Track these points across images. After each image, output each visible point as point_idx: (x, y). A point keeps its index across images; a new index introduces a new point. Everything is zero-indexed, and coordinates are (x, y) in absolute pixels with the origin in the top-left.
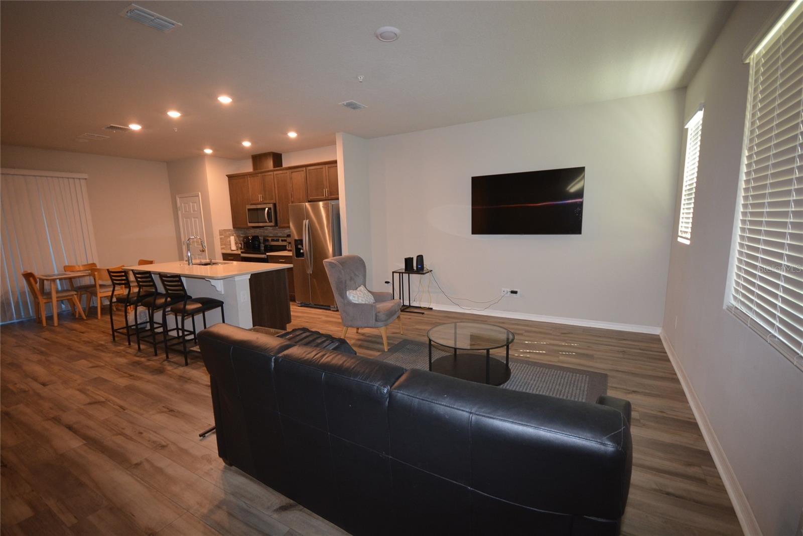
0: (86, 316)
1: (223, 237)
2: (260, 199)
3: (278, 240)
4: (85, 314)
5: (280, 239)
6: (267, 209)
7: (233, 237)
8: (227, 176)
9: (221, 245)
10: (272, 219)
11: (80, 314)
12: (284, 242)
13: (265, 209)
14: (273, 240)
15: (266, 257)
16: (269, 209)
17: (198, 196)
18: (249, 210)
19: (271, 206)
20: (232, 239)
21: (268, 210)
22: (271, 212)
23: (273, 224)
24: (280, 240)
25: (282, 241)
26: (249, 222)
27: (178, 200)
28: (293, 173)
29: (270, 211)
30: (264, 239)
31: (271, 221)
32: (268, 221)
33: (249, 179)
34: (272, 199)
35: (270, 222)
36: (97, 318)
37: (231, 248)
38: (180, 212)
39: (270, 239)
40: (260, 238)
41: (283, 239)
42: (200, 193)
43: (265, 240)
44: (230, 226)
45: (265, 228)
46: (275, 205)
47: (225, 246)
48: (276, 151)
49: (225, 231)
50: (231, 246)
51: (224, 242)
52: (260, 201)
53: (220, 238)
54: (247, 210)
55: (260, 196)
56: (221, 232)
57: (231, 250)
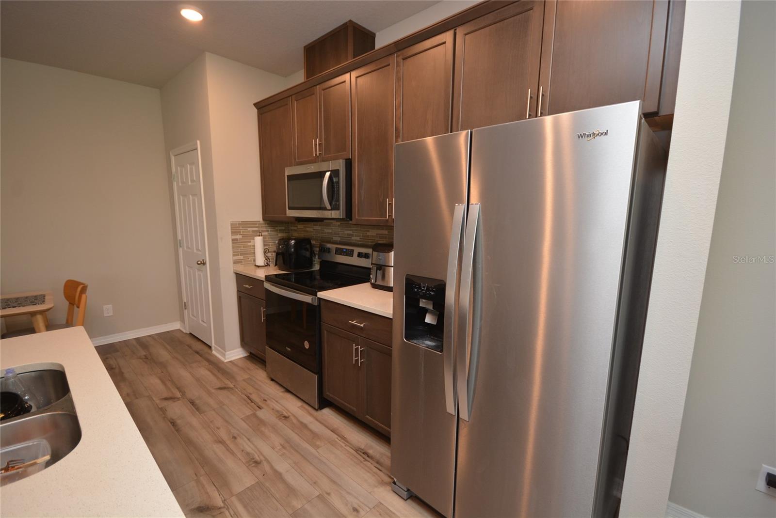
1: (239, 237)
2: (316, 151)
3: (350, 253)
5: (357, 250)
6: (328, 174)
7: (261, 238)
8: (255, 105)
9: (234, 255)
10: (338, 200)
12: (364, 259)
13: (321, 175)
14: (339, 252)
15: (316, 303)
16: (335, 173)
17: (196, 149)
18: (291, 178)
19: (340, 165)
20: (258, 241)
21: (330, 177)
22: (338, 182)
23: (340, 214)
24: (355, 254)
25: (360, 255)
26: (289, 208)
28: (405, 62)
29: (335, 180)
30: (320, 246)
31: (335, 208)
32: (329, 207)
33: (295, 103)
34: (345, 150)
35: (333, 209)
38: (175, 184)
39: (333, 247)
40: (313, 242)
41: (364, 250)
42: (199, 144)
43: (324, 250)
44: (256, 214)
45: (325, 221)
46: (349, 164)
47: (242, 257)
48: (350, 21)
49: (246, 224)
50: (255, 256)
51: (242, 249)
52: (316, 154)
53: (233, 240)
54: (286, 177)
55: (316, 141)
56: (236, 228)
57: (255, 265)
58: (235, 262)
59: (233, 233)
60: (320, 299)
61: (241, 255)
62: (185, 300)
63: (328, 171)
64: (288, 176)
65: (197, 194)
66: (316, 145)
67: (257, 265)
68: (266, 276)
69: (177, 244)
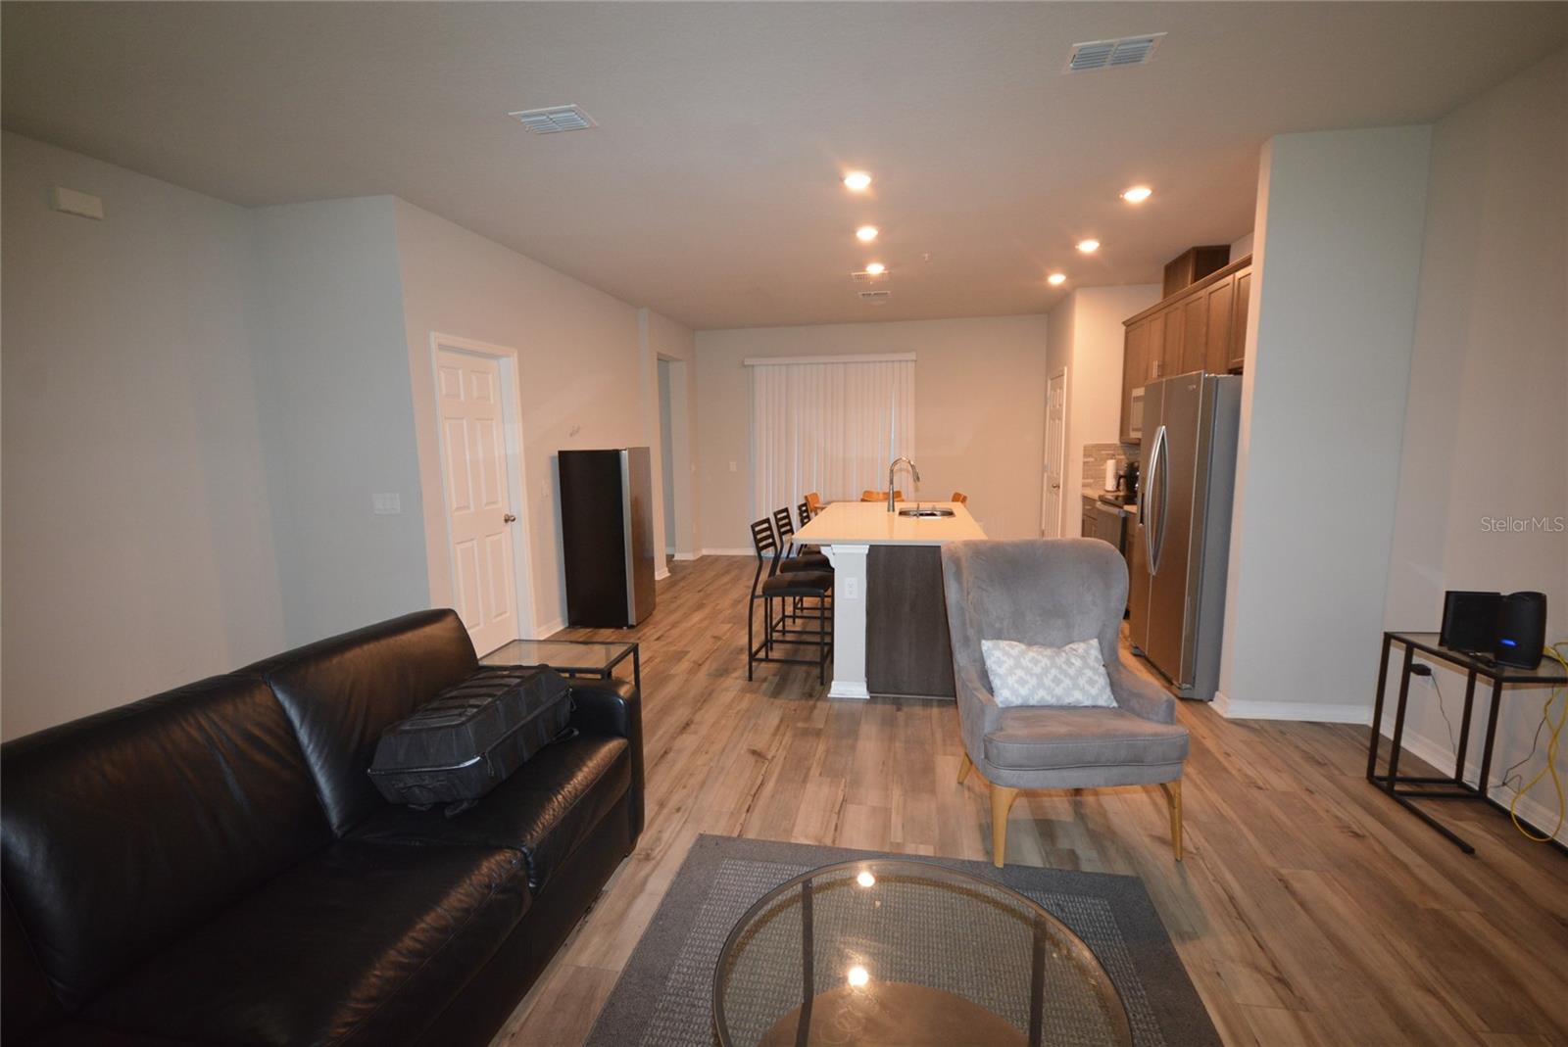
1: (1091, 459)
7: (1113, 462)
8: (1125, 320)
17: (1064, 374)
20: (1111, 465)
27: (1049, 384)
28: (1213, 296)
37: (1103, 484)
38: (1048, 408)
42: (1066, 372)
44: (1112, 437)
47: (1091, 481)
49: (1099, 447)
50: (1105, 481)
51: (1092, 472)
53: (1084, 463)
56: (1088, 451)
57: (1105, 490)
58: (1084, 485)
59: (1085, 456)
60: (1127, 512)
61: (1092, 478)
62: (1043, 528)
65: (1060, 419)
68: (1100, 497)
69: (1044, 469)
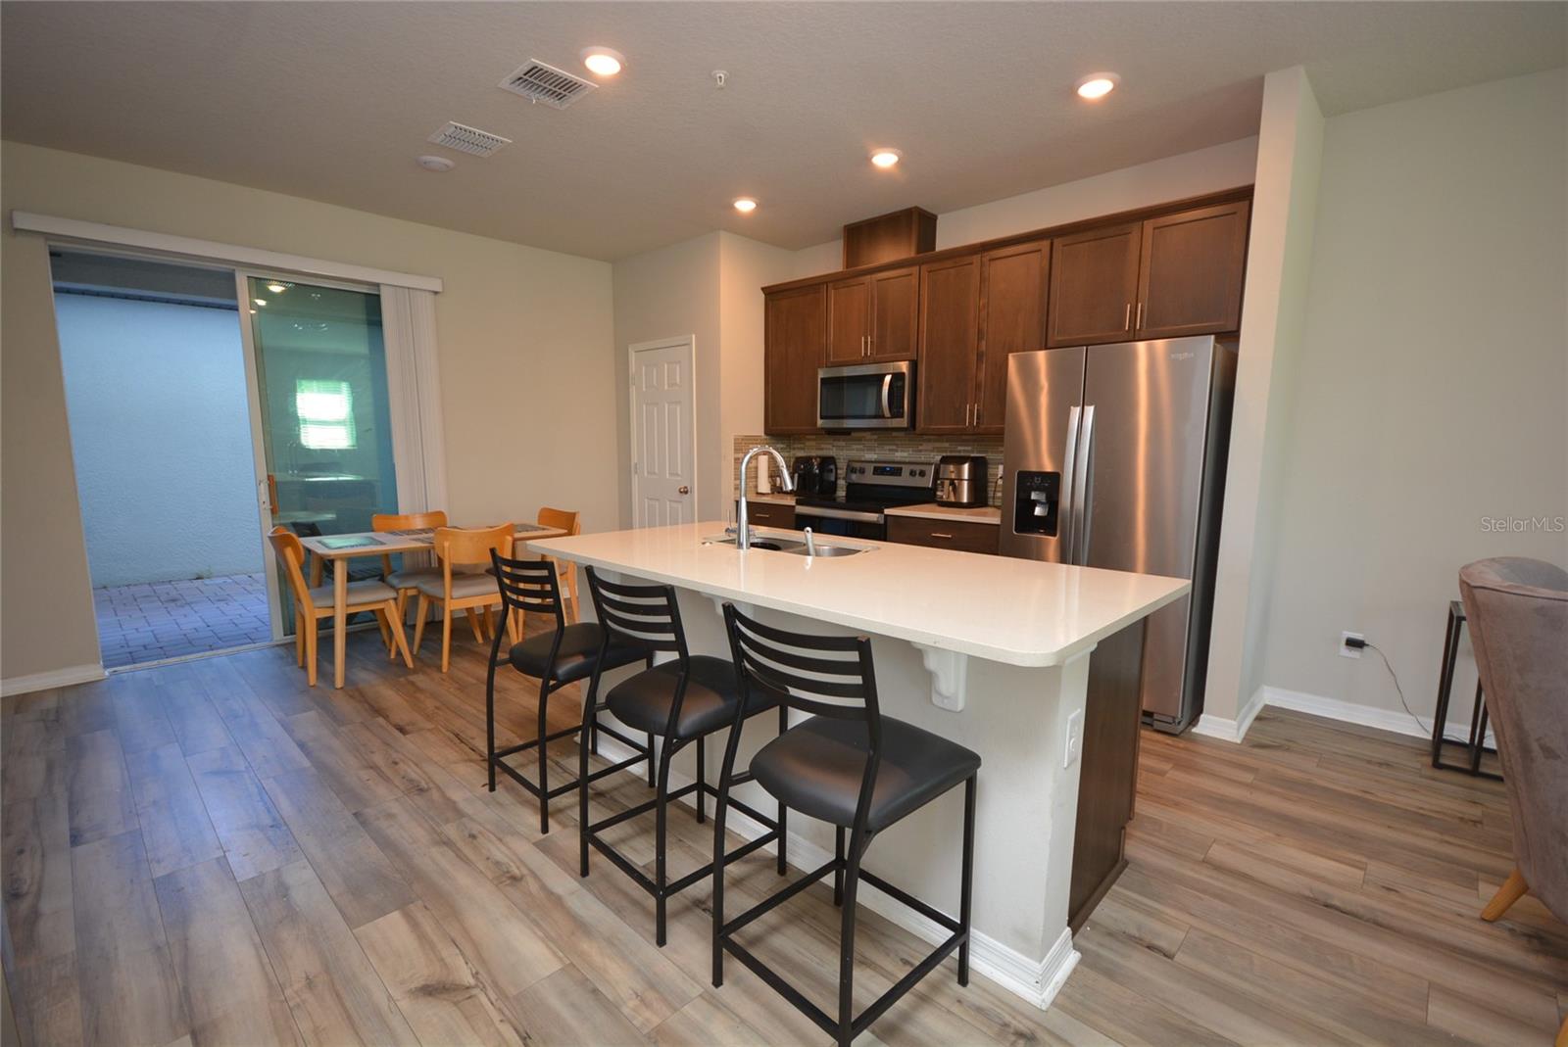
0: (414, 657)
2: (866, 350)
3: (896, 472)
4: (411, 652)
6: (888, 379)
7: (766, 457)
8: (763, 289)
9: (735, 479)
10: (901, 408)
11: (399, 653)
13: (881, 377)
14: (880, 471)
15: (882, 522)
16: (898, 377)
17: (689, 344)
18: (827, 381)
19: (904, 367)
20: (763, 462)
21: (892, 383)
22: (901, 387)
23: (904, 422)
25: (913, 473)
26: (823, 417)
27: (633, 357)
28: (993, 263)
29: (897, 384)
30: (848, 466)
31: (897, 416)
32: (889, 415)
33: (832, 292)
34: (907, 349)
35: (893, 416)
36: (439, 668)
37: (756, 487)
38: (633, 390)
42: (694, 336)
46: (915, 365)
48: (916, 208)
50: (757, 481)
52: (866, 354)
54: (819, 381)
55: (866, 338)
57: (758, 493)
63: (889, 374)
64: (822, 379)
66: (866, 343)
67: (759, 491)
